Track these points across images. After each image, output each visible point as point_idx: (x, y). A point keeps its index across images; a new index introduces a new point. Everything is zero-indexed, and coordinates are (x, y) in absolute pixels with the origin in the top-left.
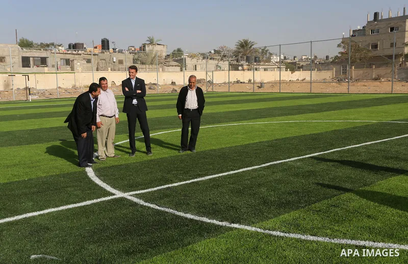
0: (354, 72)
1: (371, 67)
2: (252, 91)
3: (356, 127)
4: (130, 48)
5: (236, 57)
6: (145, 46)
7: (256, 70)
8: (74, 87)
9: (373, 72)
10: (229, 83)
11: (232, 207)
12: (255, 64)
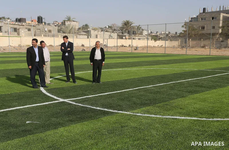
0: (191, 42)
1: (201, 40)
2: (131, 52)
3: (186, 72)
4: (55, 22)
5: (121, 31)
6: (65, 22)
7: (134, 39)
8: (20, 46)
9: (201, 43)
10: (117, 46)
11: (118, 105)
12: (133, 35)
